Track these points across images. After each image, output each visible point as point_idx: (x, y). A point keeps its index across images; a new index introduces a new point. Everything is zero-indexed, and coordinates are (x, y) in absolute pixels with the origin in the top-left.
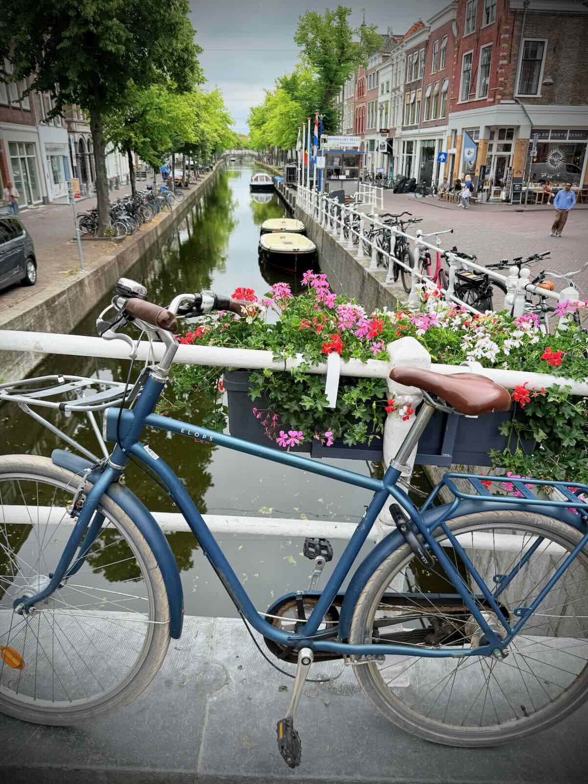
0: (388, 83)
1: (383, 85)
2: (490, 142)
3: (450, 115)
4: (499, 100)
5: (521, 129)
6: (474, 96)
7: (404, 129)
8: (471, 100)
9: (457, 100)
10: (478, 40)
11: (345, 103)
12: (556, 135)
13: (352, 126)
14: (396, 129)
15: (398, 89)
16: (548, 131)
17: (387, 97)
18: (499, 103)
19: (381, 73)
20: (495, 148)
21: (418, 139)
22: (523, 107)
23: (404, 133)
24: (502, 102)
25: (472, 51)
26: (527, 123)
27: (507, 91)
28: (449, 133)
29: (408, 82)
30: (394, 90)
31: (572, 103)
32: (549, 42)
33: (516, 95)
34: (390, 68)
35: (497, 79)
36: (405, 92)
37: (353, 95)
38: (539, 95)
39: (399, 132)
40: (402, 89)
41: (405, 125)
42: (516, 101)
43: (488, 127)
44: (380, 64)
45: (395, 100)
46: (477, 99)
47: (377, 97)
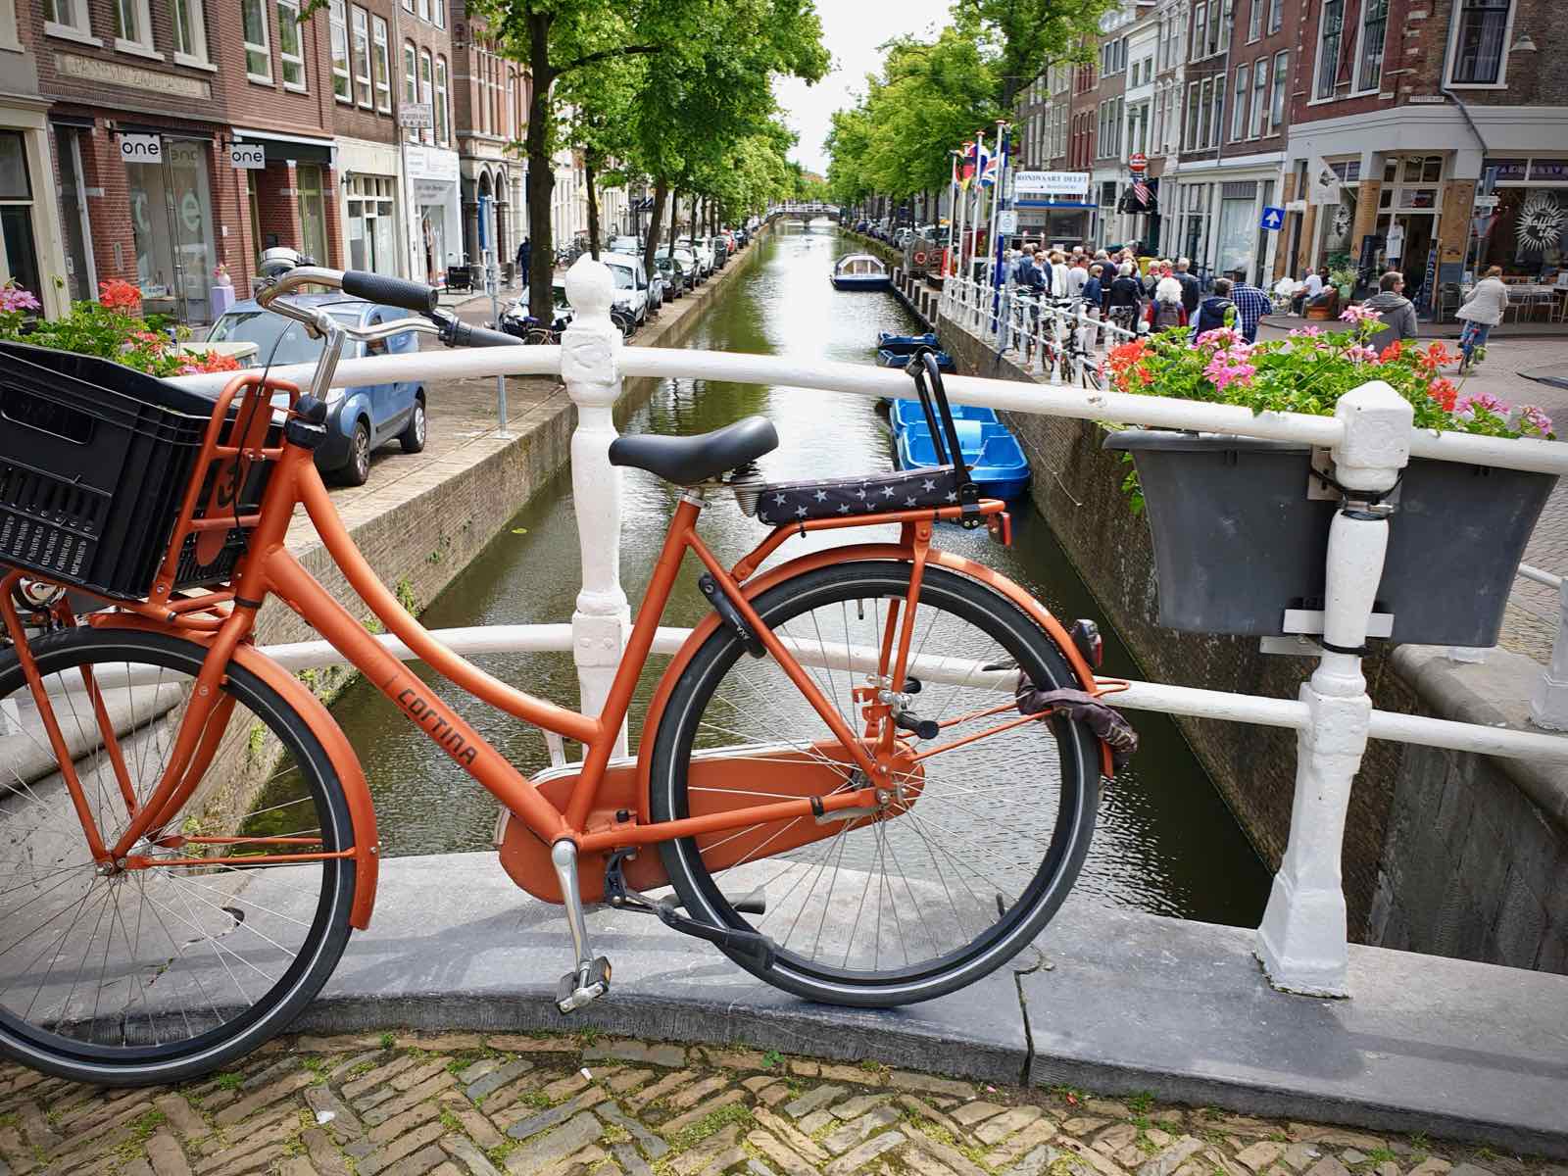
0: (1148, 62)
1: (1136, 66)
2: (1386, 186)
3: (1292, 128)
4: (1408, 95)
5: (1458, 156)
6: (1347, 88)
7: (1183, 158)
8: (1342, 97)
9: (1308, 96)
11: (1049, 105)
12: (1542, 170)
13: (1063, 154)
14: (1164, 159)
15: (1172, 75)
16: (1523, 163)
17: (1147, 91)
18: (1407, 103)
19: (1132, 42)
20: (1396, 198)
21: (1215, 179)
22: (1462, 110)
23: (1185, 166)
24: (1412, 99)
26: (1473, 145)
27: (1425, 77)
28: (1288, 168)
29: (1193, 61)
30: (1162, 78)
33: (1447, 84)
34: (1154, 32)
35: (1403, 51)
36: (1187, 83)
37: (1067, 87)
39: (1171, 164)
40: (1180, 76)
41: (1185, 151)
42: (1448, 97)
43: (1381, 155)
44: (1129, 24)
45: (1163, 97)
46: (1354, 94)
47: (1123, 92)
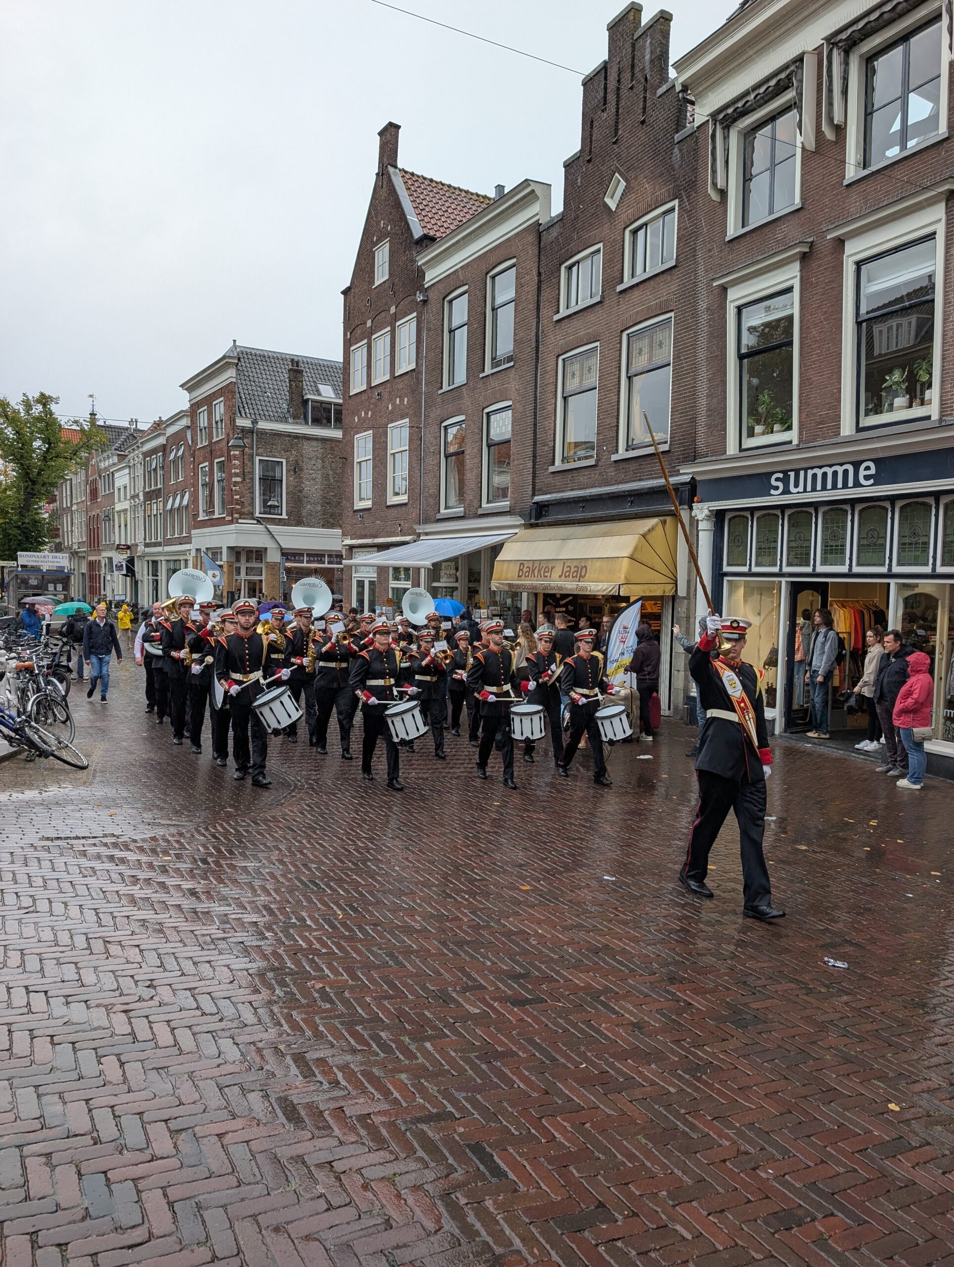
0: (125, 487)
1: (119, 489)
2: (238, 565)
3: (193, 532)
4: (237, 519)
5: (268, 551)
6: (213, 512)
7: (147, 545)
8: (211, 517)
9: (197, 515)
10: (211, 452)
11: (74, 508)
12: (312, 559)
13: (84, 539)
14: (137, 545)
15: (137, 496)
16: (302, 555)
17: (126, 505)
18: (237, 523)
19: (116, 475)
20: (243, 571)
21: (163, 558)
22: (267, 528)
23: (148, 550)
24: (240, 521)
25: (207, 464)
26: (275, 546)
27: (245, 510)
28: (193, 553)
29: (147, 490)
30: (133, 497)
31: (323, 526)
32: (287, 462)
33: (257, 515)
34: (127, 471)
35: (232, 497)
36: (145, 502)
37: (84, 499)
38: (284, 516)
39: (141, 548)
40: (141, 498)
41: (147, 541)
42: (258, 521)
43: (230, 549)
44: (114, 464)
45: (134, 508)
46: (216, 516)
47: (114, 504)
